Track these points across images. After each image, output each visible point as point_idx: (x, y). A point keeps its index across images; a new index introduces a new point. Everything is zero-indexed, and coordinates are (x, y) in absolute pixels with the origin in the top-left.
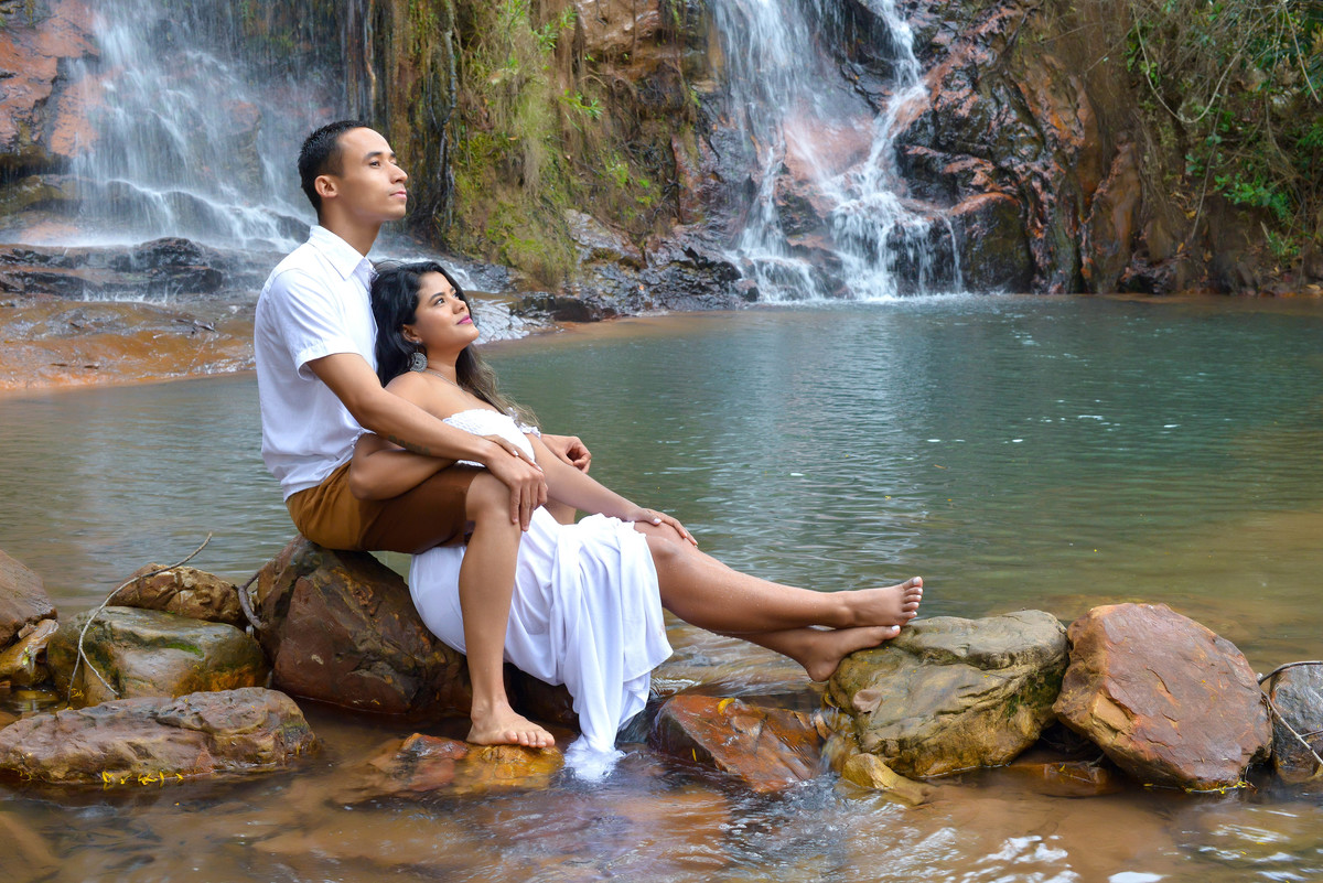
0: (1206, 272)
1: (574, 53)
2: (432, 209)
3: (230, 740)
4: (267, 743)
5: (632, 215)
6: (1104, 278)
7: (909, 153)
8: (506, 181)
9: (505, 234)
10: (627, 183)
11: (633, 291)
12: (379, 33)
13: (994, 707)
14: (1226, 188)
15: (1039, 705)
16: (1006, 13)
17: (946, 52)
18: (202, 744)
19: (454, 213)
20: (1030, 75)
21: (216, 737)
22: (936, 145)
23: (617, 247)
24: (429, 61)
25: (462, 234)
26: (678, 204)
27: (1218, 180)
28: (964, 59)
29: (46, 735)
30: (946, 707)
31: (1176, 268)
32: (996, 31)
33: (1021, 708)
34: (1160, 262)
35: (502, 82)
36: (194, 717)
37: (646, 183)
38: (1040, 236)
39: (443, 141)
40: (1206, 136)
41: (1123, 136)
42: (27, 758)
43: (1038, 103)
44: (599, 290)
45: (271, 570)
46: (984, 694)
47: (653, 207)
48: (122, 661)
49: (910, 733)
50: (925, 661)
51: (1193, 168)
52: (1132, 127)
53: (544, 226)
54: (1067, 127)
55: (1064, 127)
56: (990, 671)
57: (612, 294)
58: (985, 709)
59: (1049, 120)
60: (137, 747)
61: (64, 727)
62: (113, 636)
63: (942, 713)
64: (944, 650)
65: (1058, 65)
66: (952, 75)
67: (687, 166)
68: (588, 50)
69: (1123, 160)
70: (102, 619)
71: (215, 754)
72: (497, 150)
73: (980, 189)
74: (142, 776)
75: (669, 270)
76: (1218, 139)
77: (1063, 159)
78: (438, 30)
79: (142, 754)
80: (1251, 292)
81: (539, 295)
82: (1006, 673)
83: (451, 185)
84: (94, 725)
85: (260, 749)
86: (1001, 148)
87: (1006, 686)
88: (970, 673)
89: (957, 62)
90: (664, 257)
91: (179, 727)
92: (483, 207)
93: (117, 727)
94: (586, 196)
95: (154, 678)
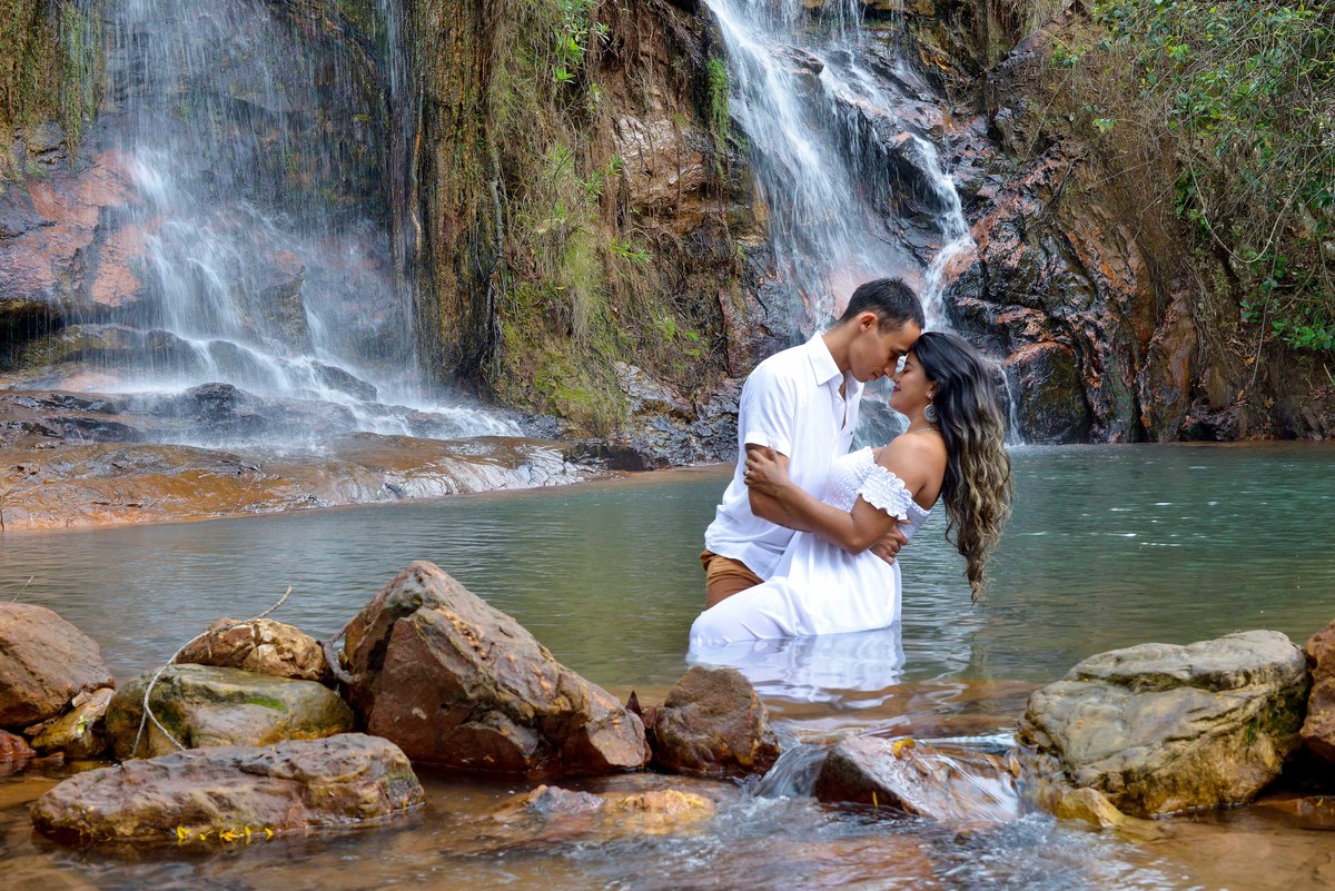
0: (1269, 419)
1: (620, 205)
2: (479, 360)
3: (327, 790)
4: (370, 793)
5: (680, 368)
6: (1164, 426)
7: (959, 304)
8: (555, 331)
9: (554, 384)
10: (676, 336)
11: (685, 443)
12: (424, 184)
13: (1233, 731)
14: (1284, 334)
15: (1280, 734)
16: (1052, 164)
17: (992, 204)
18: (294, 794)
19: (502, 363)
20: (1078, 225)
21: (311, 786)
22: (985, 296)
23: (668, 399)
24: (474, 211)
25: (510, 384)
26: (727, 357)
27: (1276, 325)
28: (1010, 210)
29: (110, 788)
30: (1176, 733)
31: (1239, 415)
32: (1042, 182)
33: (1260, 735)
34: (1221, 409)
35: (548, 231)
36: (284, 764)
37: (694, 336)
38: (1096, 385)
39: (490, 290)
40: (1261, 282)
41: (1175, 283)
42: (88, 813)
43: (1087, 253)
44: (651, 442)
45: (361, 621)
46: (1219, 716)
47: (702, 359)
48: (194, 718)
49: (1136, 763)
50: (1137, 690)
51: (1248, 315)
52: (1184, 274)
53: (593, 377)
54: (1118, 276)
55: (1115, 276)
56: (1222, 692)
57: (664, 446)
58: (1223, 734)
59: (1100, 269)
60: (218, 798)
61: (131, 777)
62: (183, 691)
63: (1172, 739)
64: (1161, 674)
65: (1107, 215)
66: (999, 226)
67: (735, 319)
68: (633, 203)
69: (1178, 307)
70: (170, 675)
71: (310, 807)
72: (545, 300)
73: (1033, 339)
74: (225, 832)
75: (721, 422)
76: (1275, 284)
77: (1117, 308)
78: (483, 180)
79: (225, 805)
80: (1318, 437)
81: (591, 442)
82: (1245, 693)
83: (498, 335)
84: (167, 775)
85: (362, 800)
86: (1052, 298)
87: (1245, 708)
88: (1198, 697)
89: (1004, 213)
90: (715, 409)
91: (267, 775)
92: (531, 358)
93: (194, 777)
94: (634, 349)
95: (232, 733)
